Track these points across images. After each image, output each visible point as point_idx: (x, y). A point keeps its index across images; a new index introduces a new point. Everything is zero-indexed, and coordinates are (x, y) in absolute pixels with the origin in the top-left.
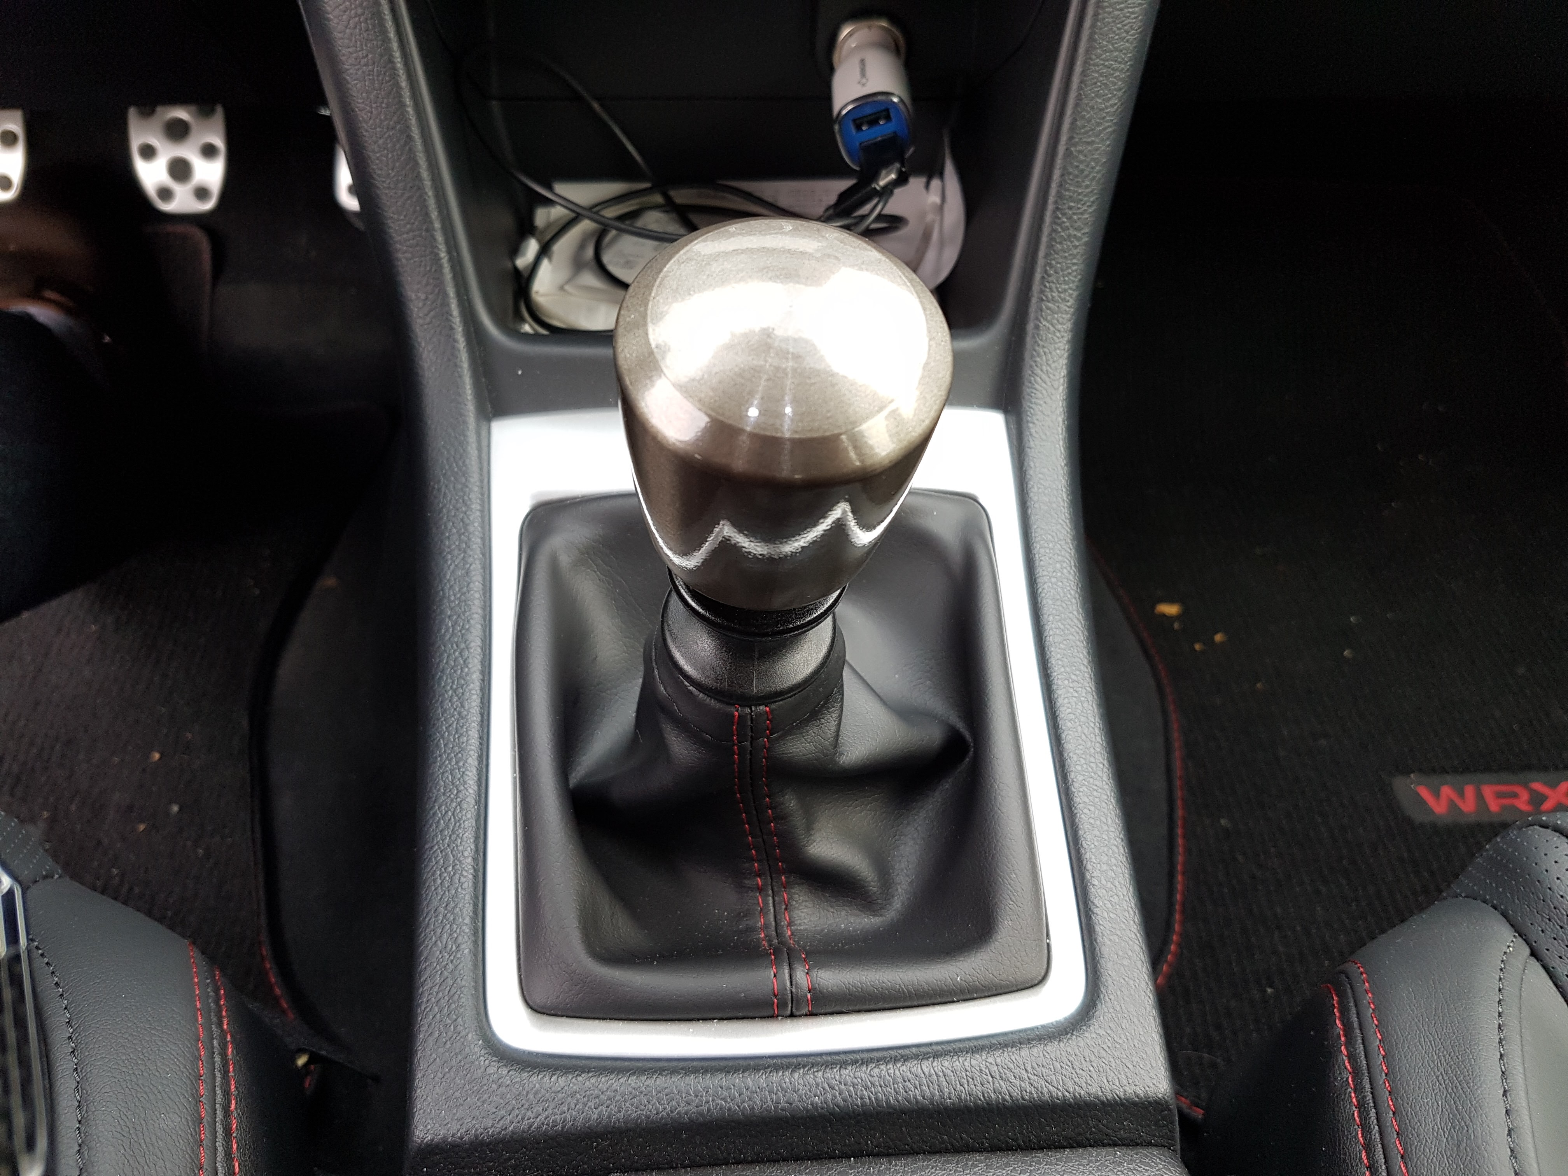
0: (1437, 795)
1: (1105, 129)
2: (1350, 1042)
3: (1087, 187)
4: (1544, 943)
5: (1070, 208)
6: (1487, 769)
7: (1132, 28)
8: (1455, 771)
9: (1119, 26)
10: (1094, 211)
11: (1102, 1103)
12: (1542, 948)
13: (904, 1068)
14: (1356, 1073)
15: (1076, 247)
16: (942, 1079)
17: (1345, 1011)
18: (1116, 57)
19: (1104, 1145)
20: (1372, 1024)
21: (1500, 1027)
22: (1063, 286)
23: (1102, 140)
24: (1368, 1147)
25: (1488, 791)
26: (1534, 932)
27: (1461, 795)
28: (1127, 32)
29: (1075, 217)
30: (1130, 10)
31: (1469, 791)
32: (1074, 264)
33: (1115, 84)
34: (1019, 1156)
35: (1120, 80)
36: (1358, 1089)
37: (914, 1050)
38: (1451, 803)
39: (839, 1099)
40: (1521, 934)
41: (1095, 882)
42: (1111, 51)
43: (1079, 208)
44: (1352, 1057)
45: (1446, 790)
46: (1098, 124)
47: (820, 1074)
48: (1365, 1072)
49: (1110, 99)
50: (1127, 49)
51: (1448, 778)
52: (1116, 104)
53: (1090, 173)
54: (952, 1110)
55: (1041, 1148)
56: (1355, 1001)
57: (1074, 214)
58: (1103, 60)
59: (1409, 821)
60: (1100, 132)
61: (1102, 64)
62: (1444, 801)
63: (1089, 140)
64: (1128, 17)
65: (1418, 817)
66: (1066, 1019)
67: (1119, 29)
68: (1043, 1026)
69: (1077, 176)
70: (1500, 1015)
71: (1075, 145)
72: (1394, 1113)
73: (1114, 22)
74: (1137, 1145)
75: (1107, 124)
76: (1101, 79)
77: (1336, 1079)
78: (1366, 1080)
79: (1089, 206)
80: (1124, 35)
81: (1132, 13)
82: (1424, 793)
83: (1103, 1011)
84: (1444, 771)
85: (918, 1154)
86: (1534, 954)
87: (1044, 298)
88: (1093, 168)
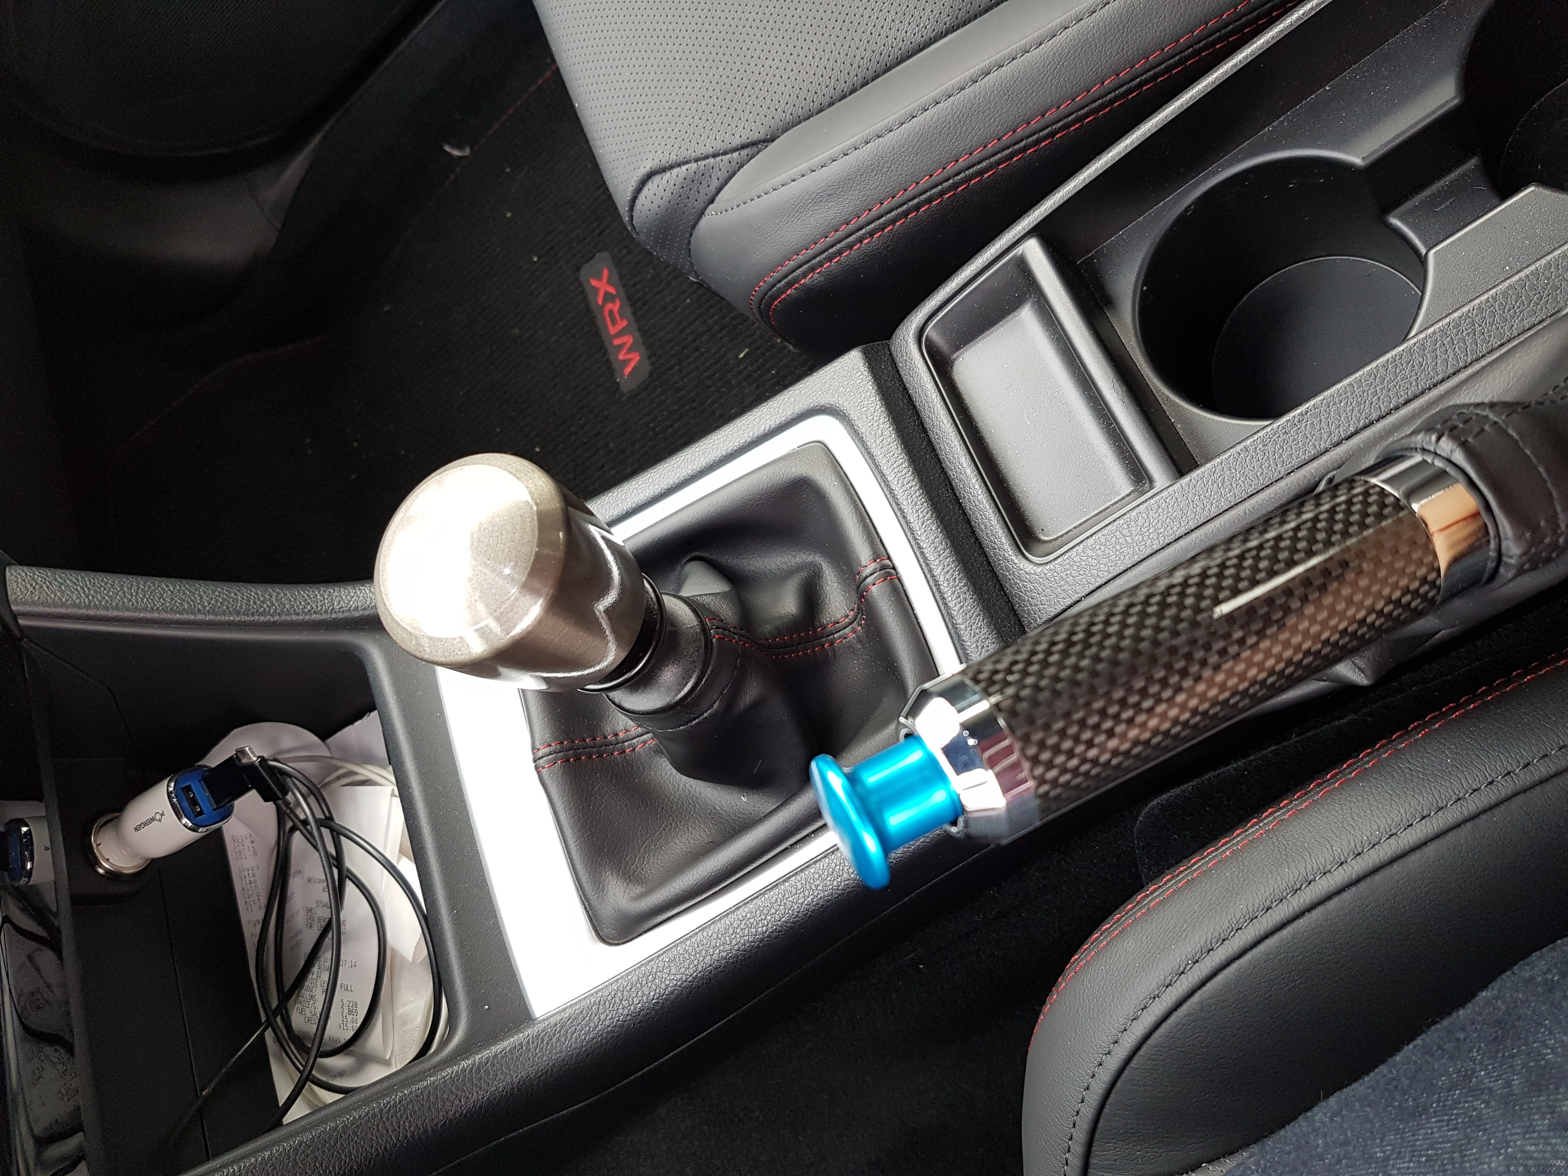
0: (626, 362)
1: (187, 589)
2: (796, 280)
3: (236, 594)
4: (703, 198)
5: (255, 603)
6: (597, 334)
7: (102, 580)
8: (605, 354)
9: (102, 589)
10: (253, 587)
11: (875, 380)
12: (706, 198)
13: (897, 489)
14: (812, 269)
15: (285, 595)
16: (895, 466)
17: (782, 291)
18: (128, 588)
19: (899, 375)
20: (783, 270)
21: (758, 197)
22: (318, 597)
23: (196, 589)
24: (850, 247)
25: (613, 331)
26: (699, 205)
27: (621, 346)
28: (106, 584)
29: (262, 599)
30: (88, 583)
31: (617, 342)
32: (299, 593)
33: (150, 587)
34: (922, 414)
35: (145, 583)
36: (821, 264)
37: (885, 490)
38: (629, 351)
39: (929, 515)
40: (702, 213)
41: (751, 434)
42: (124, 593)
43: (254, 597)
44: (804, 276)
45: (621, 357)
46: (184, 594)
47: (919, 533)
48: (810, 264)
49: (162, 588)
50: (119, 582)
51: (612, 358)
52: (165, 584)
53: (224, 594)
54: (910, 454)
55: (914, 407)
56: (773, 287)
57: (259, 600)
58: (132, 597)
59: (651, 374)
60: (190, 591)
61: (136, 596)
62: (631, 356)
63: (198, 598)
64: (94, 583)
65: (648, 368)
66: (837, 419)
67: (105, 589)
68: (846, 429)
69: (229, 602)
70: (752, 200)
71: (204, 607)
72: (826, 237)
73: (100, 593)
74: (893, 360)
75: (183, 588)
76: (147, 596)
77: (820, 281)
78: (814, 261)
79: (251, 591)
80: (109, 585)
81: (90, 581)
82: (628, 370)
83: (824, 400)
84: (608, 361)
85: (943, 468)
86: (712, 201)
87: (331, 608)
88: (219, 592)
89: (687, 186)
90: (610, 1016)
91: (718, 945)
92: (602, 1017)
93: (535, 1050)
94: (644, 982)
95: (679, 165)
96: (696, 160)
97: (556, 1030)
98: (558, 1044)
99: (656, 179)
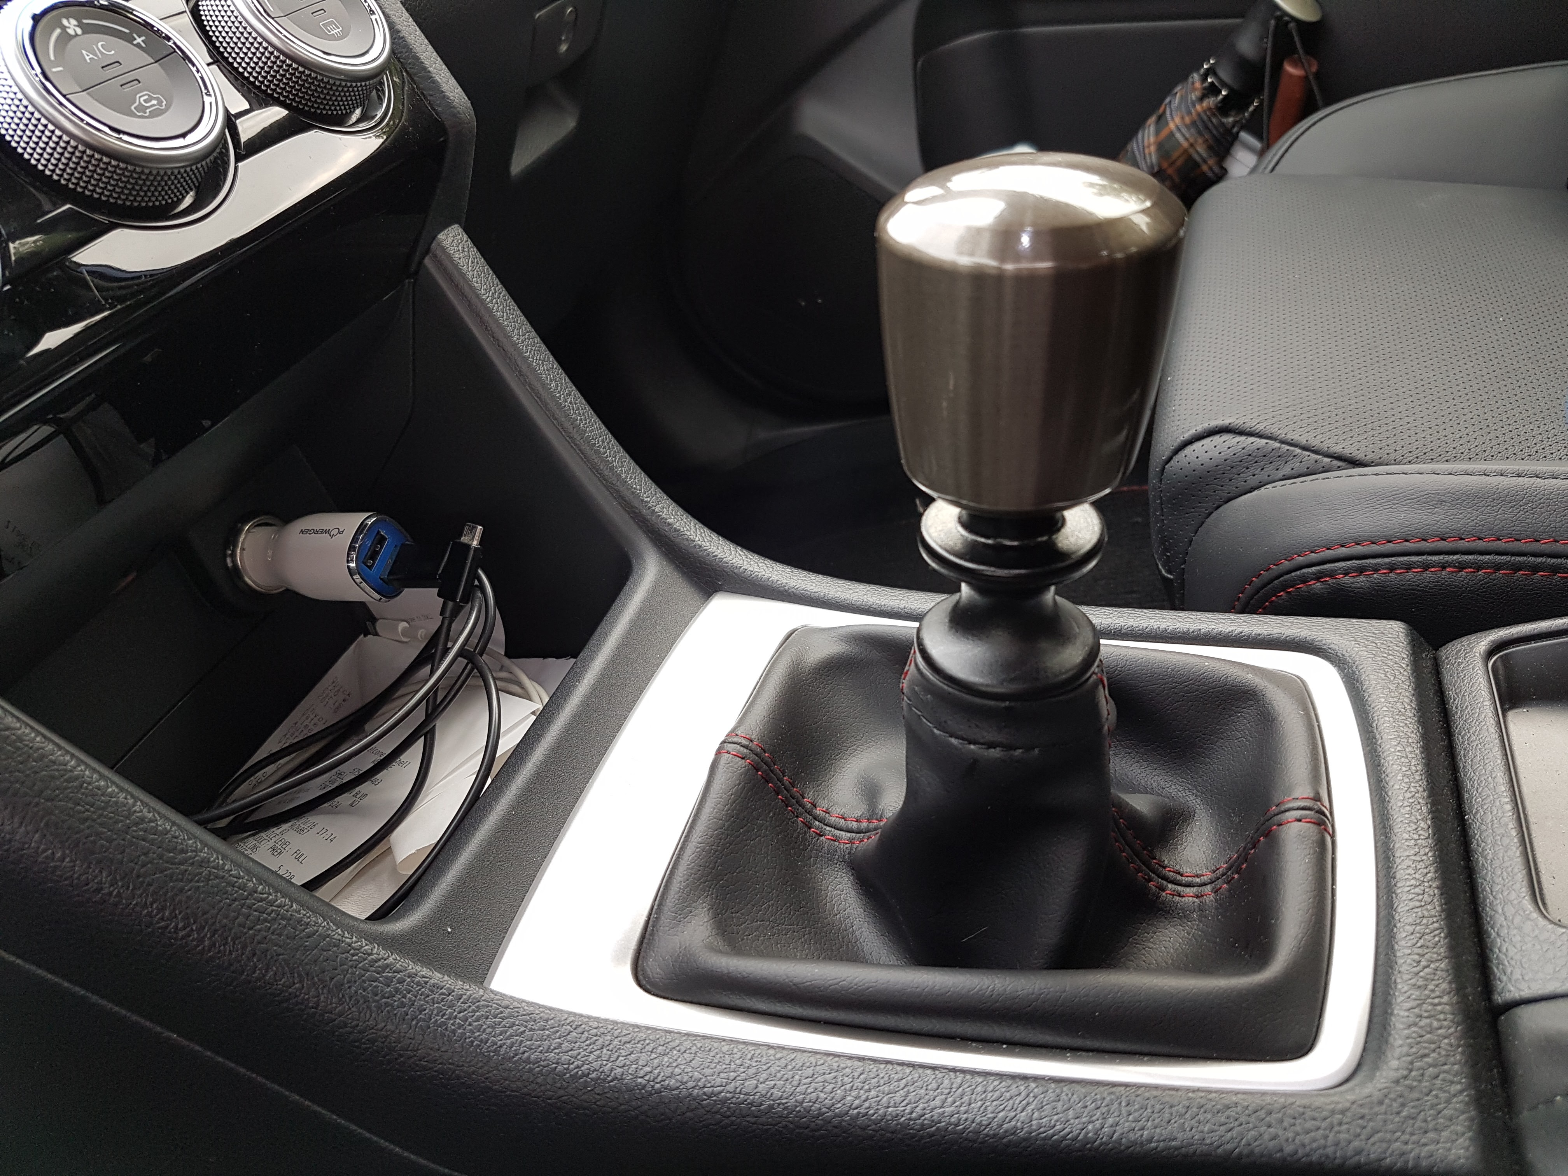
89: (1255, 457)
90: (574, 1053)
91: (779, 1075)
92: (566, 1046)
93: (459, 1013)
94: (649, 1048)
95: (1261, 436)
96: (1282, 442)
97: (502, 1012)
98: (488, 1030)
99: (1226, 437)
